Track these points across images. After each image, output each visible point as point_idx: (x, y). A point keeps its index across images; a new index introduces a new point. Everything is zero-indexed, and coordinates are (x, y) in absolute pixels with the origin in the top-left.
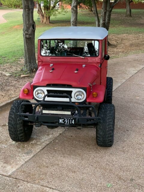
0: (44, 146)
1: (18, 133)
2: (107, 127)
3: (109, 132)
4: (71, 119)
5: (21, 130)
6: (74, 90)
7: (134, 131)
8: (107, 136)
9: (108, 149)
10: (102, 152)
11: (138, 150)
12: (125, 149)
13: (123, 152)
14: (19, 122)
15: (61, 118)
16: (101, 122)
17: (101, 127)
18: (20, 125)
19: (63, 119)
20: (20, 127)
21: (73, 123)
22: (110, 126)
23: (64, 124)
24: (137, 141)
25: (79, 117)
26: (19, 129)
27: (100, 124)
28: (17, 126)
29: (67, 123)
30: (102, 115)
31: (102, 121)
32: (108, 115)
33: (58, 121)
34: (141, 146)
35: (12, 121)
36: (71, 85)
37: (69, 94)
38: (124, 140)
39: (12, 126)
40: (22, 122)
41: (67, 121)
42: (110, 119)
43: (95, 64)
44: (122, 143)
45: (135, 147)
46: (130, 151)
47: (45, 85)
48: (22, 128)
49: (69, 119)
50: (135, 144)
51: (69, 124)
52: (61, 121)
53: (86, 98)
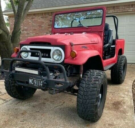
6: (53, 49)
15: (30, 78)
19: (33, 79)
21: (42, 85)
23: (33, 85)
29: (36, 84)
33: (28, 81)
49: (38, 80)
51: (37, 86)
52: (30, 81)
53: (65, 59)
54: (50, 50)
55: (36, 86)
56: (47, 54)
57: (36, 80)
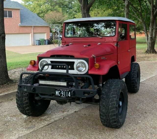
0: (50, 123)
1: (24, 106)
2: (110, 103)
3: (112, 110)
4: (67, 91)
5: (27, 103)
6: (76, 61)
7: (152, 114)
8: (110, 114)
9: (115, 131)
10: (106, 133)
11: (149, 134)
12: (135, 133)
13: (131, 135)
14: (25, 94)
15: (57, 90)
16: (104, 98)
17: (104, 103)
18: (26, 97)
19: (60, 91)
20: (25, 100)
21: (70, 95)
22: (114, 102)
23: (60, 96)
24: (152, 125)
25: (75, 89)
26: (25, 102)
27: (102, 99)
28: (23, 98)
29: (64, 95)
30: (106, 90)
31: (105, 96)
32: (112, 90)
33: (54, 93)
34: (154, 131)
35: (19, 94)
36: (73, 55)
37: (71, 65)
38: (138, 122)
39: (19, 98)
40: (27, 95)
41: (63, 94)
42: (114, 94)
43: (112, 44)
44: (135, 125)
45: (148, 131)
46: (140, 135)
47: (49, 56)
48: (27, 101)
49: (65, 91)
50: (148, 127)
51: (65, 97)
52: (57, 93)
53: (88, 70)
54: (74, 62)
55: (63, 97)
56: (70, 66)
57: (64, 91)
